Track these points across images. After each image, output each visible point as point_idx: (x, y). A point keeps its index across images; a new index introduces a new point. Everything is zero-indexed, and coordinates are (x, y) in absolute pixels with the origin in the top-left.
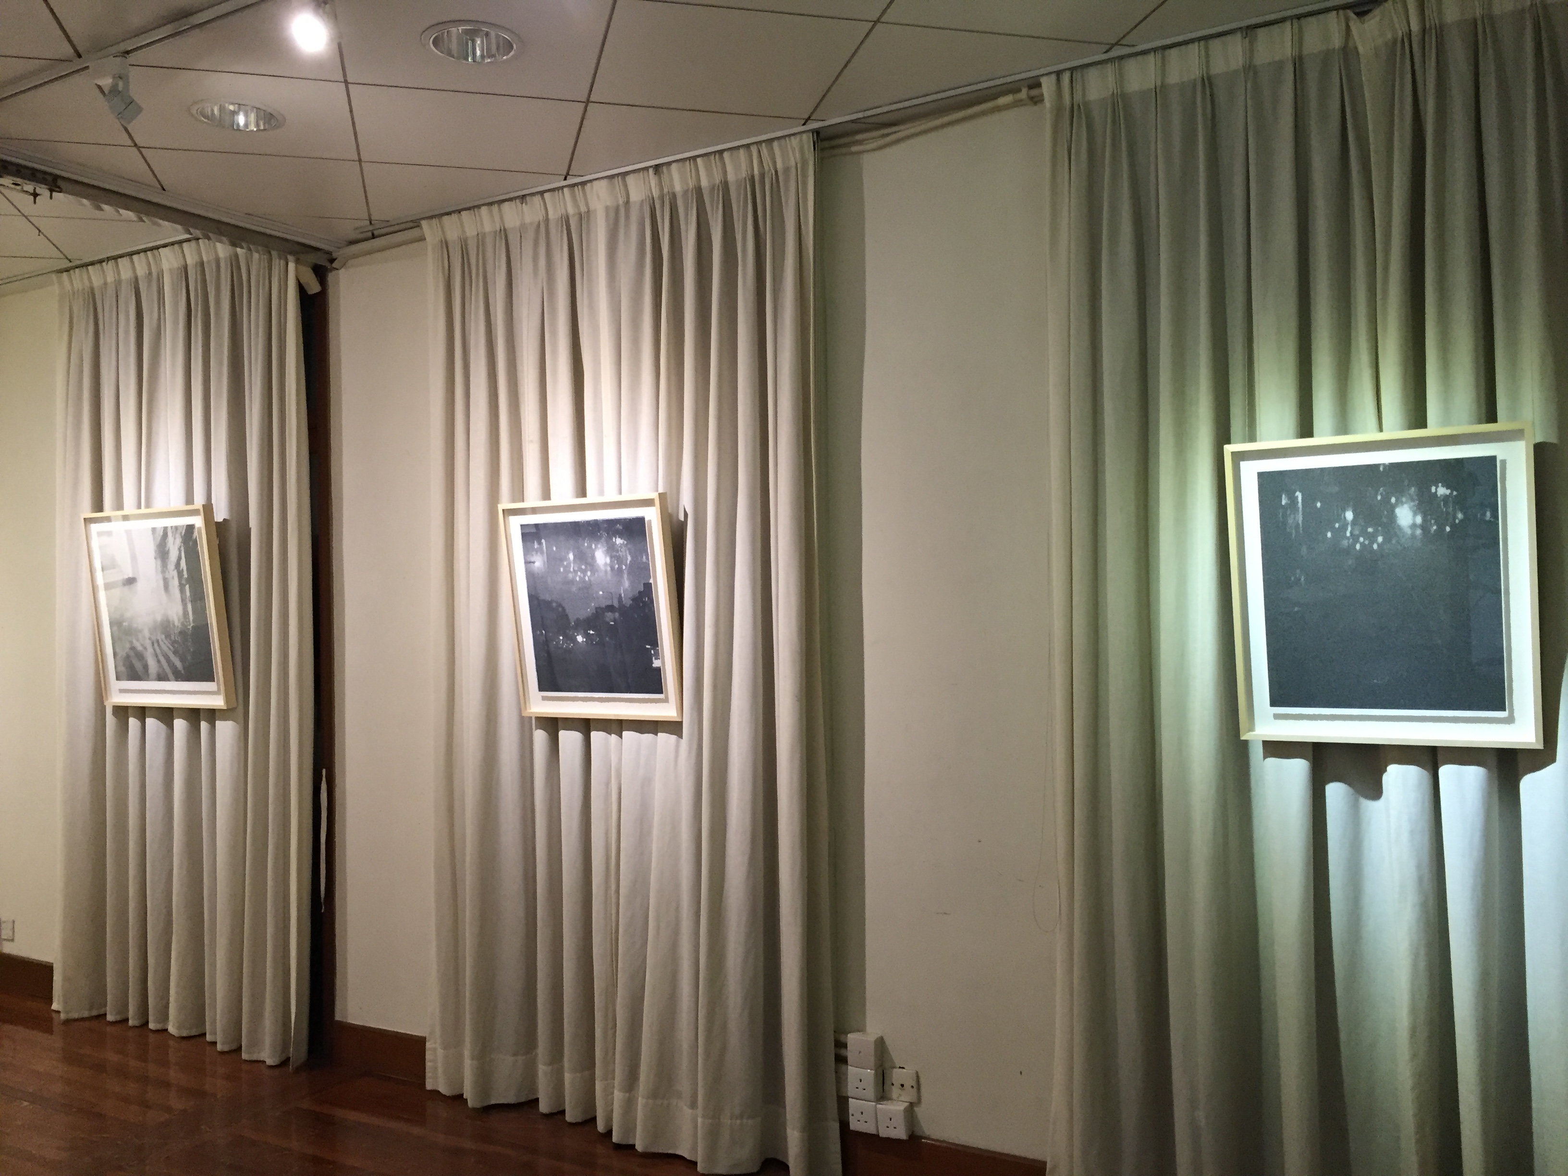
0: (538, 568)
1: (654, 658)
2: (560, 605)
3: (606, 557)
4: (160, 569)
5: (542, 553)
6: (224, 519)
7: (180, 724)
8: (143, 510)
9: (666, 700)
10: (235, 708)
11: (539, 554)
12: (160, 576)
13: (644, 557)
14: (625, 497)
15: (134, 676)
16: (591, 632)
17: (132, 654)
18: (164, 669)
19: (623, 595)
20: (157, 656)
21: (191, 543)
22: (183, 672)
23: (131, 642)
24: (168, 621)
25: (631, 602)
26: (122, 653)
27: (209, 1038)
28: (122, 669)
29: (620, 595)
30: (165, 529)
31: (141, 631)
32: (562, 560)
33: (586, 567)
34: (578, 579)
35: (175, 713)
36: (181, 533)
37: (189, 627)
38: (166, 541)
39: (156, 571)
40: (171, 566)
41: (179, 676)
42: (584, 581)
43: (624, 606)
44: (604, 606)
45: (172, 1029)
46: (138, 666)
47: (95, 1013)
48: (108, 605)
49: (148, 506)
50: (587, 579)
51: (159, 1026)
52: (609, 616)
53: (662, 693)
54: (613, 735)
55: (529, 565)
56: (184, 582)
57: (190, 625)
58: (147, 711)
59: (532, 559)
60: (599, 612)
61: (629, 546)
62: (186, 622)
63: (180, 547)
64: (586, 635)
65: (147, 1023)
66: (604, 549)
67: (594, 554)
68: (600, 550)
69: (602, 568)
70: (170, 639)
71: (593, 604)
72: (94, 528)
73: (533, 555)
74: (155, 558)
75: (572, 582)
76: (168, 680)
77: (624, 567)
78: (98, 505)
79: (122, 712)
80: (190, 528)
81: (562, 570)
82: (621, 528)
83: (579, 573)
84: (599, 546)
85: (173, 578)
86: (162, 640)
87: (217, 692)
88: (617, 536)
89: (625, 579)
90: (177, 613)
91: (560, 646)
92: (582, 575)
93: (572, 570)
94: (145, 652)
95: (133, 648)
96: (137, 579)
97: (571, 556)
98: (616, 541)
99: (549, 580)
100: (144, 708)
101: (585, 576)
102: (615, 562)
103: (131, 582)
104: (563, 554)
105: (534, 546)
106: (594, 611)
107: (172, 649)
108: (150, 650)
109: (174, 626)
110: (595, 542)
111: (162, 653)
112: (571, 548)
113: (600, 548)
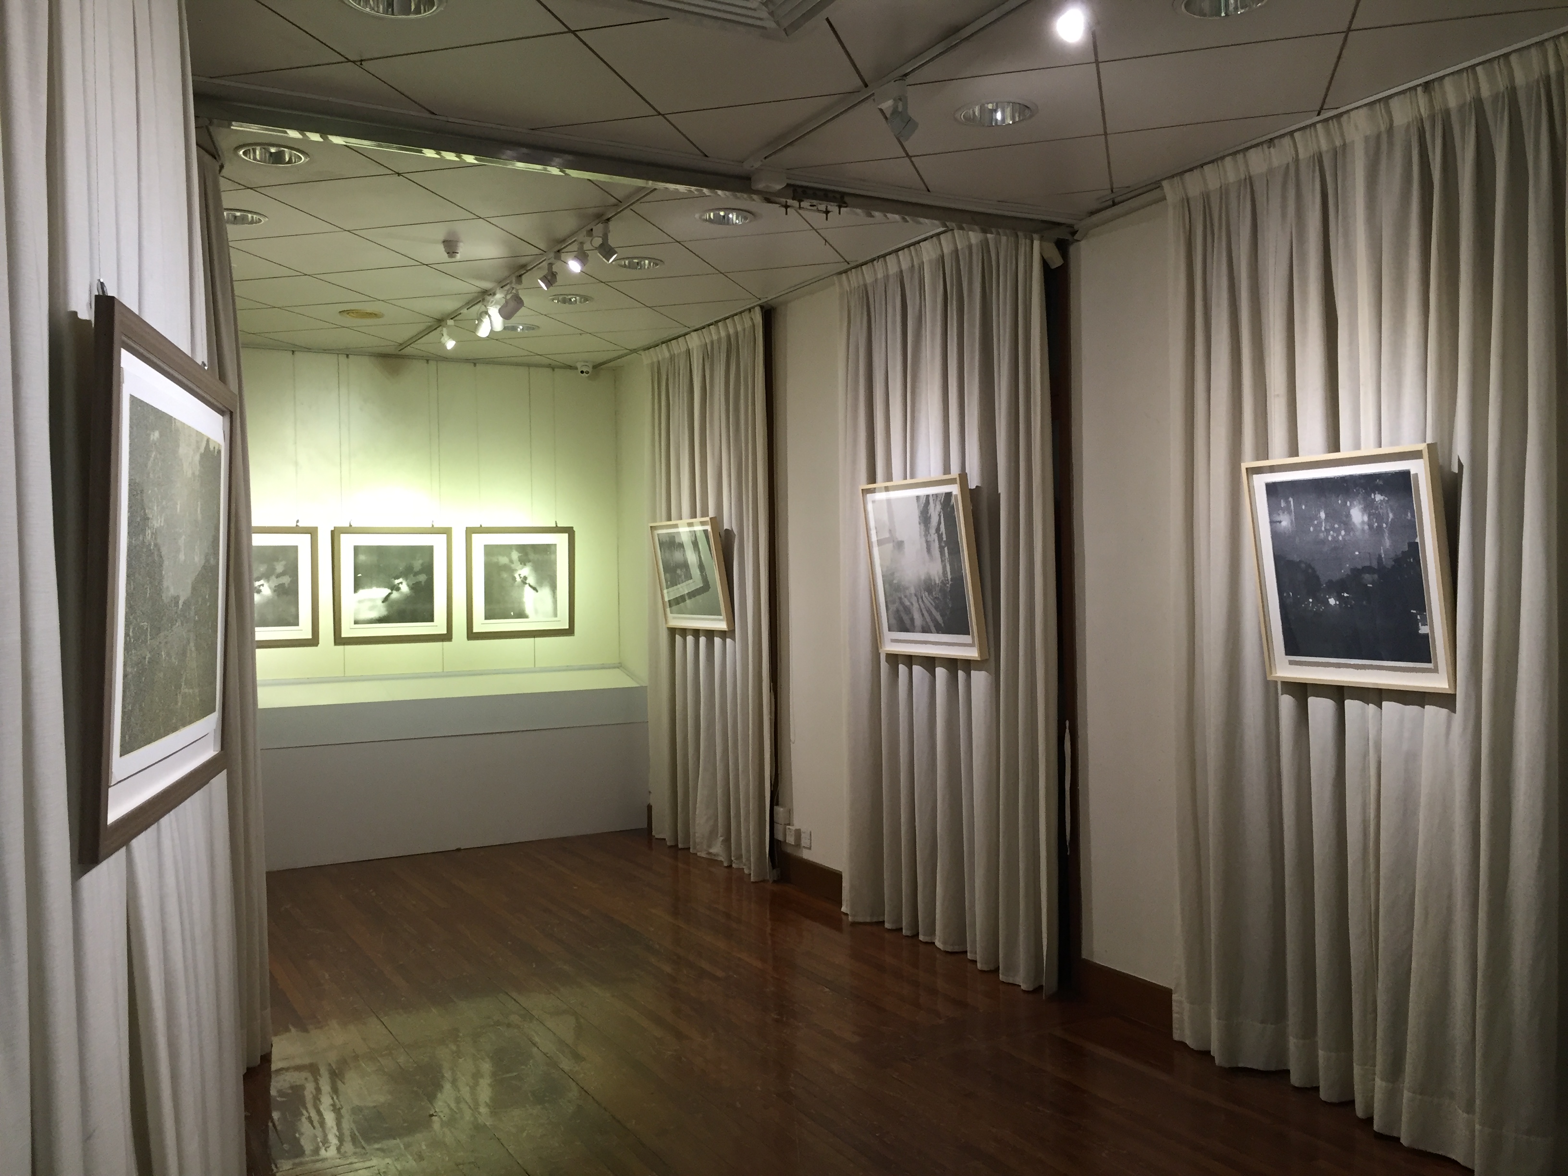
0: (1285, 528)
1: (1420, 624)
2: (1309, 566)
3: (1363, 515)
4: (923, 533)
5: (1290, 512)
6: (977, 487)
7: (941, 673)
8: (909, 481)
9: (1435, 670)
10: (987, 660)
11: (1286, 513)
12: (924, 540)
13: (1409, 514)
14: (1385, 450)
15: (903, 627)
16: (1346, 595)
17: (901, 608)
18: (927, 622)
19: (1383, 556)
20: (921, 611)
21: (949, 509)
22: (943, 625)
23: (900, 599)
24: (930, 579)
25: (1393, 563)
26: (893, 608)
27: (969, 956)
28: (893, 621)
29: (1380, 556)
30: (928, 496)
31: (907, 588)
32: (1312, 519)
33: (1340, 526)
34: (1330, 538)
35: (936, 662)
36: (941, 500)
37: (947, 585)
38: (928, 508)
39: (920, 536)
40: (933, 531)
41: (940, 630)
42: (1338, 541)
43: (1384, 567)
44: (1360, 567)
45: (938, 944)
46: (906, 618)
47: (875, 920)
48: (882, 566)
49: (912, 477)
50: (1340, 538)
51: (927, 939)
52: (1367, 577)
53: (1431, 662)
54: (1370, 705)
55: (1274, 525)
56: (943, 544)
57: (948, 583)
58: (913, 658)
59: (1278, 519)
60: (1357, 573)
61: (1391, 503)
62: (946, 580)
63: (940, 513)
64: (1339, 597)
65: (918, 934)
66: (1361, 506)
67: (1349, 512)
68: (1356, 508)
69: (1359, 526)
70: (932, 596)
71: (1348, 565)
72: (869, 496)
73: (1279, 514)
74: (920, 524)
75: (1324, 542)
76: (931, 632)
77: (1384, 525)
78: (872, 479)
79: (894, 659)
80: (949, 495)
81: (1312, 529)
82: (1381, 483)
83: (1331, 532)
84: (1355, 503)
85: (934, 541)
86: (925, 597)
87: (971, 645)
88: (1377, 492)
89: (1386, 538)
90: (938, 573)
91: (1310, 609)
92: (1335, 535)
93: (1323, 529)
94: (911, 607)
95: (902, 603)
96: (905, 542)
97: (1323, 515)
98: (1375, 497)
99: (1297, 540)
100: (911, 656)
101: (1338, 535)
102: (1375, 520)
103: (900, 545)
104: (1314, 512)
105: (1281, 504)
106: (1350, 573)
107: (934, 604)
108: (916, 605)
109: (935, 584)
110: (1350, 499)
111: (925, 608)
112: (1323, 506)
113: (1357, 505)
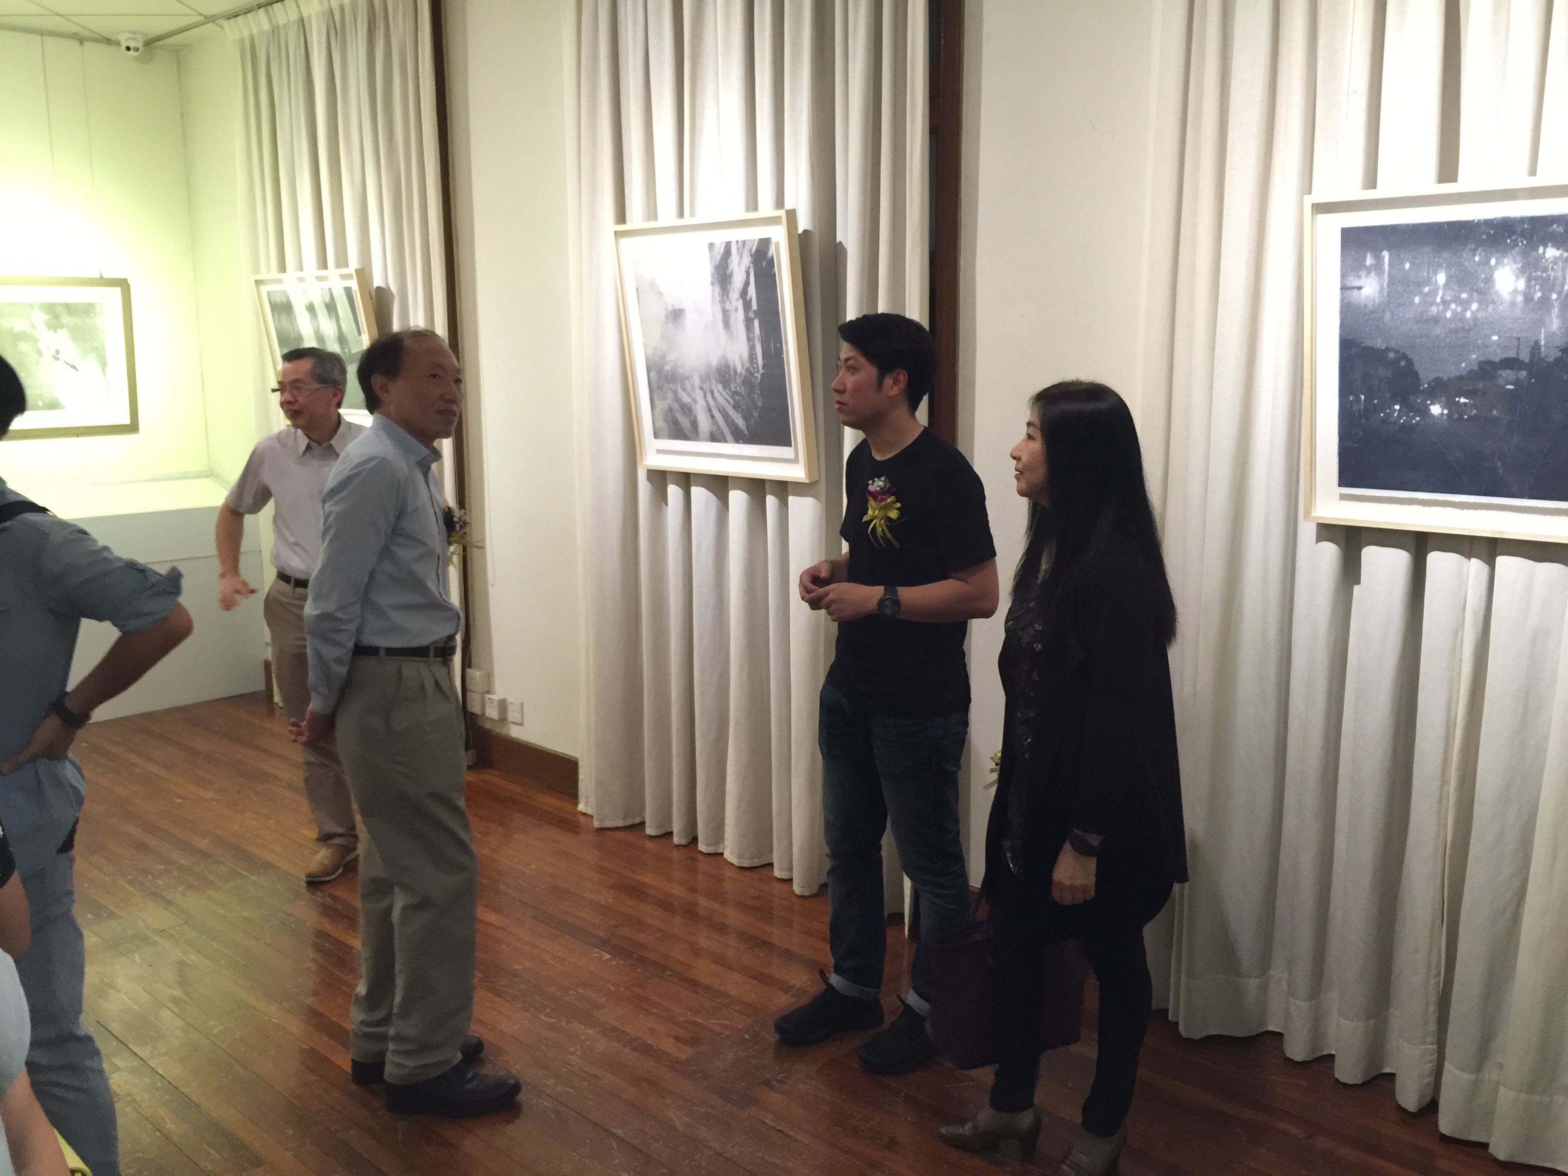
0: (1367, 298)
2: (1405, 357)
3: (1518, 278)
4: (718, 298)
5: (1380, 274)
6: (810, 229)
7: (738, 499)
8: (687, 220)
10: (816, 482)
11: (1373, 274)
12: (718, 307)
15: (678, 433)
16: (1463, 400)
17: (676, 406)
18: (719, 426)
19: (1543, 343)
20: (710, 410)
21: (764, 264)
22: (746, 432)
23: (675, 393)
24: (728, 367)
26: (661, 405)
27: (777, 873)
28: (661, 424)
29: (1537, 343)
30: (728, 244)
31: (688, 378)
32: (1419, 284)
33: (1471, 296)
34: (1449, 314)
35: (731, 483)
36: (750, 250)
37: (756, 375)
38: (729, 261)
39: (713, 301)
40: (735, 294)
41: (740, 437)
42: (1463, 319)
43: (1542, 360)
44: (1497, 360)
45: (729, 856)
46: (684, 422)
47: (629, 822)
48: (645, 345)
49: (692, 214)
50: (1468, 314)
51: (711, 850)
52: (1507, 374)
54: (1473, 560)
55: (1349, 292)
56: (752, 315)
57: (758, 373)
58: (692, 478)
59: (1356, 283)
62: (754, 368)
63: (749, 268)
64: (1450, 404)
66: (1514, 266)
67: (1492, 276)
68: (1507, 268)
69: (1507, 297)
70: (730, 390)
71: (1474, 356)
72: (626, 244)
73: (1359, 277)
74: (712, 284)
75: (1436, 320)
76: (726, 441)
77: (1554, 296)
78: (621, 215)
79: (659, 478)
80: (765, 243)
81: (1417, 300)
83: (1453, 306)
84: (1506, 261)
85: (736, 310)
86: (718, 391)
87: (795, 461)
88: (1550, 244)
89: (1554, 316)
90: (741, 356)
91: (1393, 420)
92: (1459, 309)
93: (1438, 300)
94: (693, 405)
95: (677, 399)
96: (686, 311)
97: (1441, 278)
98: (1544, 252)
99: (1388, 316)
100: (690, 473)
101: (1465, 310)
102: (1537, 287)
103: (676, 315)
104: (1425, 274)
105: (1365, 260)
106: (1476, 367)
107: (732, 402)
108: (701, 403)
109: (735, 372)
110: (1497, 255)
111: (718, 407)
112: (1444, 265)
113: (1508, 264)
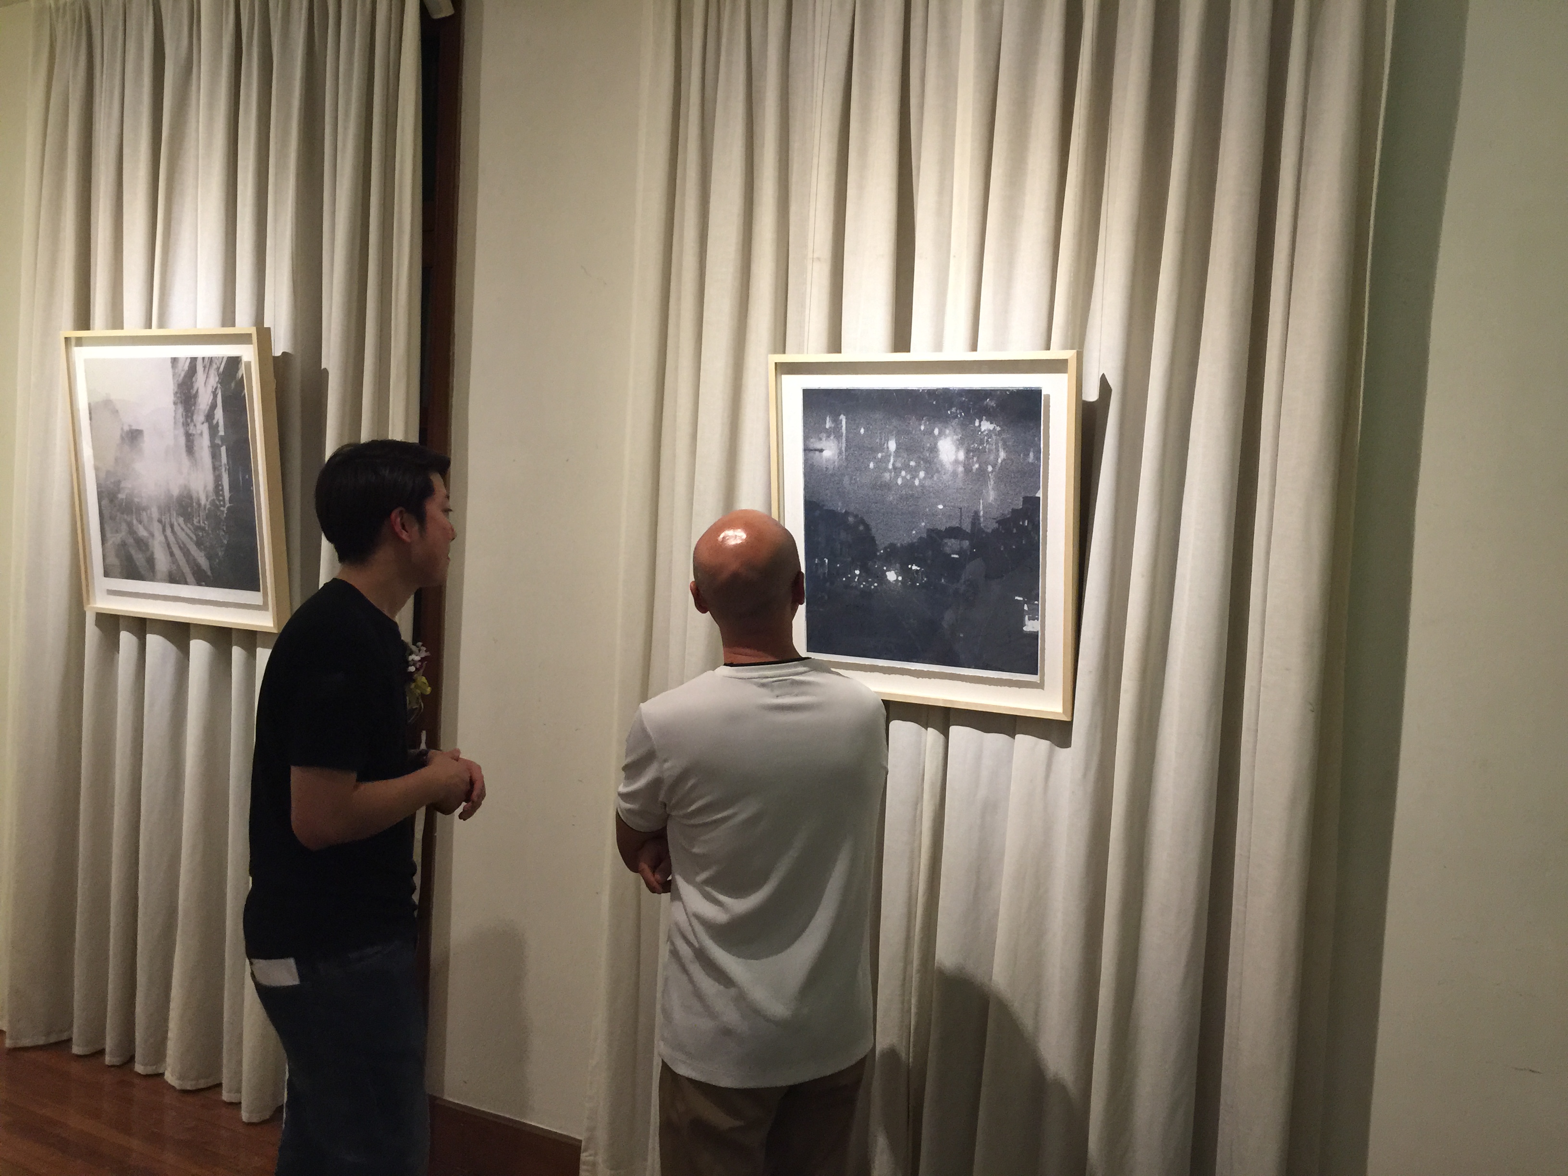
0: (828, 460)
1: (1027, 617)
2: (862, 521)
3: (958, 449)
4: (181, 420)
5: (838, 437)
6: (284, 354)
7: (199, 649)
8: (155, 331)
9: (1040, 686)
11: (832, 437)
12: (181, 431)
13: (1031, 455)
15: (132, 572)
16: (914, 567)
17: (130, 541)
18: (178, 566)
19: (982, 513)
20: (169, 547)
21: (233, 385)
22: (209, 573)
23: (130, 525)
24: (191, 498)
25: (996, 525)
26: (114, 539)
27: (226, 1096)
28: (113, 560)
29: (976, 513)
30: (194, 360)
31: (145, 509)
32: (874, 450)
33: (918, 464)
34: (900, 481)
35: (192, 631)
36: (218, 368)
37: (222, 508)
38: (194, 379)
39: (175, 423)
40: (200, 417)
41: (202, 579)
42: (912, 486)
43: (981, 531)
44: (943, 528)
45: (170, 1077)
46: (139, 558)
47: (53, 1039)
48: (97, 469)
49: (161, 325)
50: (917, 482)
51: (150, 1070)
52: (951, 544)
53: (1036, 674)
54: (931, 730)
55: (811, 454)
56: (218, 441)
57: (224, 506)
58: (149, 622)
59: (819, 446)
60: (935, 537)
61: (1004, 436)
62: (220, 501)
63: (216, 389)
64: (904, 571)
65: (132, 1059)
66: (955, 437)
67: (936, 444)
68: (949, 439)
69: (949, 467)
70: (193, 524)
71: (923, 524)
72: (80, 354)
73: (821, 439)
74: (175, 403)
75: (887, 487)
76: (186, 583)
77: (990, 469)
78: (83, 320)
79: (111, 623)
80: (234, 362)
81: (872, 465)
82: (993, 404)
83: (903, 473)
84: (947, 432)
85: (201, 434)
86: (179, 525)
87: (263, 607)
88: (984, 417)
89: (990, 487)
90: (205, 487)
91: (854, 584)
92: (908, 477)
93: (890, 467)
94: (150, 540)
95: (132, 532)
96: (145, 433)
97: (892, 445)
98: (980, 425)
99: (846, 480)
100: (145, 619)
101: (914, 478)
102: (975, 459)
103: (133, 436)
104: (878, 440)
105: (825, 423)
106: (925, 535)
107: (194, 538)
108: (159, 538)
109: (199, 505)
110: (940, 425)
111: (178, 543)
112: (894, 432)
113: (949, 434)
